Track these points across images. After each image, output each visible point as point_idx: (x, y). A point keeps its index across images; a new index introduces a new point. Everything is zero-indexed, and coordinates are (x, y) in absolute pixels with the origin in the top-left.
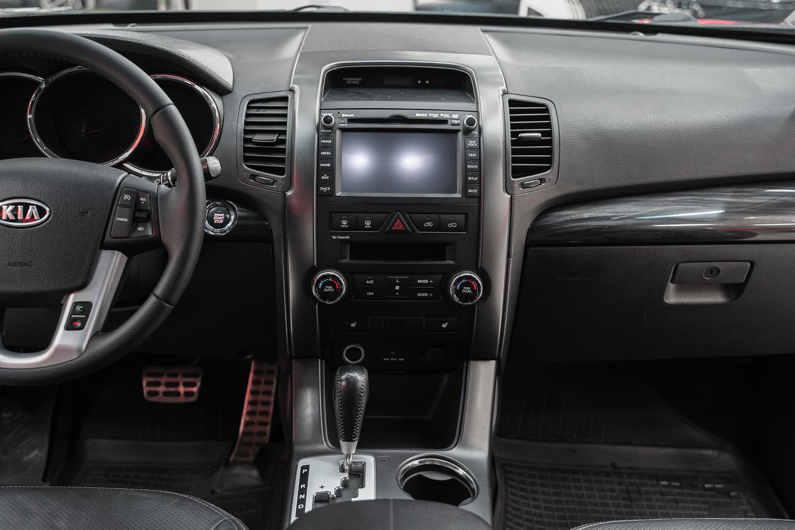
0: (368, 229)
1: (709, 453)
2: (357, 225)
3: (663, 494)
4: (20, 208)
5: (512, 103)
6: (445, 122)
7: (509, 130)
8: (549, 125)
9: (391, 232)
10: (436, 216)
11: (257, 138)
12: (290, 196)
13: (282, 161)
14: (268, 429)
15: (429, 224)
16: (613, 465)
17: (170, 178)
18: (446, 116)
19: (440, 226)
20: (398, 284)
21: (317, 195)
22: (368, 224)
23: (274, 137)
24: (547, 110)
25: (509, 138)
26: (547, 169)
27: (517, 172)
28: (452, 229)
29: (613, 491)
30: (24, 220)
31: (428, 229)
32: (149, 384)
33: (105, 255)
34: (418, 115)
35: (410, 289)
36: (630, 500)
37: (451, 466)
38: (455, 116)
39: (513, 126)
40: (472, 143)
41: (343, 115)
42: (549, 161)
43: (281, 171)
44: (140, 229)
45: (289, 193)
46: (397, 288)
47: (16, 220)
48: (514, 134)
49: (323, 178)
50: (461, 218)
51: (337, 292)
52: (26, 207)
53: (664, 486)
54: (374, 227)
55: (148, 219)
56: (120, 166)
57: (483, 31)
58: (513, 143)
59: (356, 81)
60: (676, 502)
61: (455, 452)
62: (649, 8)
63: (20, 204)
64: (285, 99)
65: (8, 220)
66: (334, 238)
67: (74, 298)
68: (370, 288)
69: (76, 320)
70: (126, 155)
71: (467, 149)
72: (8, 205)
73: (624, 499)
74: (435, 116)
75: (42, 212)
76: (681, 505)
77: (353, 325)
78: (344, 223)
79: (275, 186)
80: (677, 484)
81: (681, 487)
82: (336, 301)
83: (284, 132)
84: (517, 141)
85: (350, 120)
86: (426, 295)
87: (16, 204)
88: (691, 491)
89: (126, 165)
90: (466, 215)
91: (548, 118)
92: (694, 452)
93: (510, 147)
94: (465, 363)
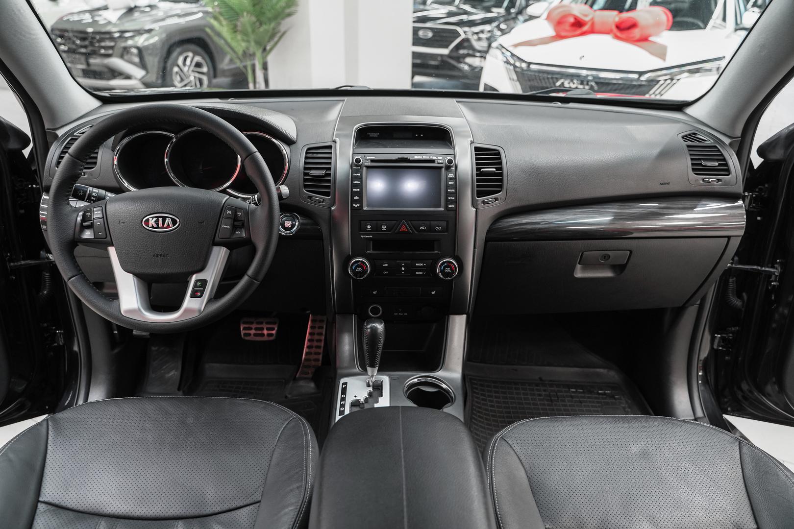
0: (384, 231)
1: (601, 370)
2: (376, 229)
3: (572, 397)
4: (160, 219)
5: (477, 149)
6: (433, 161)
7: (475, 167)
8: (501, 163)
9: (399, 233)
10: (428, 223)
11: (313, 172)
12: (334, 210)
13: (329, 187)
14: (320, 357)
15: (423, 228)
16: (541, 379)
17: (256, 199)
18: (434, 158)
19: (430, 229)
20: (403, 266)
21: (351, 209)
22: (384, 228)
23: (323, 172)
24: (499, 154)
25: (475, 172)
26: (499, 191)
27: (480, 194)
28: (438, 231)
29: (540, 395)
30: (163, 227)
31: (423, 231)
32: (245, 329)
33: (216, 249)
34: (416, 157)
35: (411, 270)
36: (551, 401)
37: (438, 382)
38: (440, 158)
39: (477, 164)
40: (451, 175)
41: (368, 158)
42: (501, 186)
43: (328, 194)
44: (237, 233)
45: (333, 208)
46: (403, 269)
47: (158, 228)
48: (478, 169)
49: (355, 198)
50: (444, 223)
51: (365, 271)
52: (164, 219)
53: (573, 392)
54: (388, 230)
55: (243, 226)
56: (224, 191)
57: (457, 102)
58: (477, 175)
59: (376, 135)
60: (581, 402)
61: (440, 374)
63: (160, 217)
64: (330, 147)
65: (153, 227)
66: (362, 237)
67: (196, 277)
68: (385, 269)
69: (197, 291)
70: (228, 184)
71: (448, 179)
72: (153, 218)
73: (548, 400)
74: (427, 158)
75: (174, 222)
76: (583, 404)
77: (375, 293)
78: (369, 227)
79: (324, 203)
80: (581, 391)
81: (583, 393)
82: (364, 277)
83: (330, 169)
84: (480, 174)
85: (372, 161)
86: (422, 273)
87: (158, 217)
88: (589, 395)
89: (229, 190)
90: (447, 222)
91: (500, 158)
92: (592, 370)
93: (475, 178)
94: (447, 317)
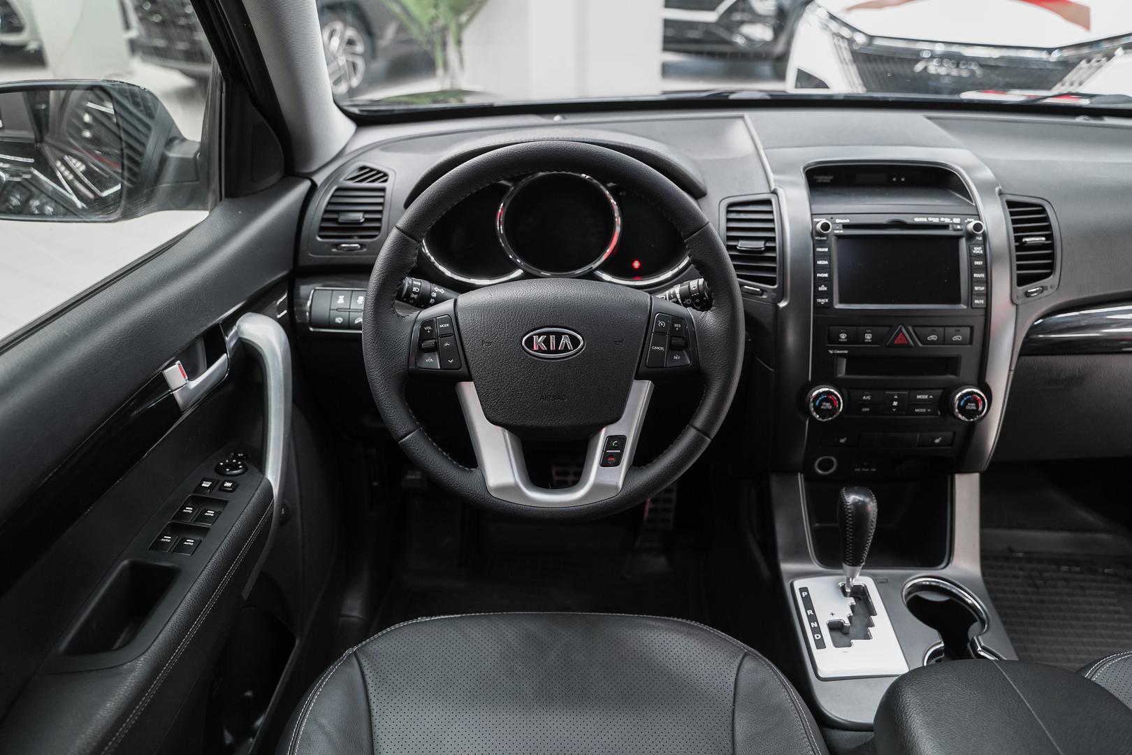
0: (868, 343)
1: (1104, 537)
2: (856, 339)
3: (1066, 580)
4: (552, 338)
5: (1011, 204)
6: (945, 227)
7: (1012, 235)
8: (1049, 228)
9: (892, 346)
10: (941, 330)
11: (742, 245)
12: (784, 308)
13: (773, 270)
15: (933, 337)
16: (1011, 550)
17: (678, 296)
18: (947, 220)
19: (944, 341)
20: (896, 400)
21: (814, 307)
22: (868, 338)
23: (760, 245)
24: (1043, 211)
25: (1013, 244)
26: (1047, 275)
27: (1022, 281)
28: (957, 343)
29: (1016, 577)
30: (556, 351)
31: (932, 342)
33: (636, 384)
34: (918, 220)
35: (909, 405)
36: (1036, 586)
38: (957, 220)
39: (1016, 230)
40: (978, 250)
41: (838, 221)
42: (1051, 267)
43: (771, 281)
44: (676, 358)
45: (782, 304)
46: (895, 403)
47: (549, 351)
48: (1018, 239)
49: (820, 289)
50: (967, 330)
51: (835, 409)
52: (559, 336)
53: (1065, 572)
54: (874, 341)
56: (591, 276)
57: (929, 118)
58: (1018, 249)
59: (827, 179)
60: (1082, 588)
61: (947, 572)
62: (926, 68)
63: (552, 333)
64: (768, 202)
65: (540, 350)
66: (831, 352)
67: (606, 432)
68: (866, 404)
69: (611, 455)
70: (598, 263)
71: (972, 257)
72: (539, 335)
73: (1030, 585)
74: (935, 220)
75: (575, 342)
76: (1088, 592)
77: (842, 441)
78: (843, 336)
79: (764, 297)
80: (1078, 569)
81: (1082, 572)
83: (773, 239)
84: (1021, 246)
85: (845, 226)
86: (924, 410)
87: (548, 334)
88: (1092, 577)
89: (599, 273)
90: (972, 328)
91: (1046, 219)
92: (1088, 536)
93: (1014, 254)
94: (949, 478)
